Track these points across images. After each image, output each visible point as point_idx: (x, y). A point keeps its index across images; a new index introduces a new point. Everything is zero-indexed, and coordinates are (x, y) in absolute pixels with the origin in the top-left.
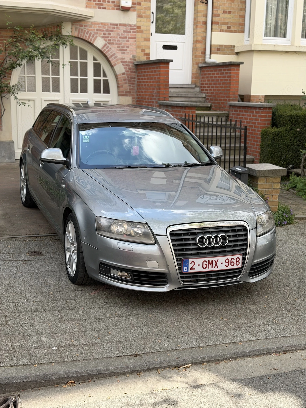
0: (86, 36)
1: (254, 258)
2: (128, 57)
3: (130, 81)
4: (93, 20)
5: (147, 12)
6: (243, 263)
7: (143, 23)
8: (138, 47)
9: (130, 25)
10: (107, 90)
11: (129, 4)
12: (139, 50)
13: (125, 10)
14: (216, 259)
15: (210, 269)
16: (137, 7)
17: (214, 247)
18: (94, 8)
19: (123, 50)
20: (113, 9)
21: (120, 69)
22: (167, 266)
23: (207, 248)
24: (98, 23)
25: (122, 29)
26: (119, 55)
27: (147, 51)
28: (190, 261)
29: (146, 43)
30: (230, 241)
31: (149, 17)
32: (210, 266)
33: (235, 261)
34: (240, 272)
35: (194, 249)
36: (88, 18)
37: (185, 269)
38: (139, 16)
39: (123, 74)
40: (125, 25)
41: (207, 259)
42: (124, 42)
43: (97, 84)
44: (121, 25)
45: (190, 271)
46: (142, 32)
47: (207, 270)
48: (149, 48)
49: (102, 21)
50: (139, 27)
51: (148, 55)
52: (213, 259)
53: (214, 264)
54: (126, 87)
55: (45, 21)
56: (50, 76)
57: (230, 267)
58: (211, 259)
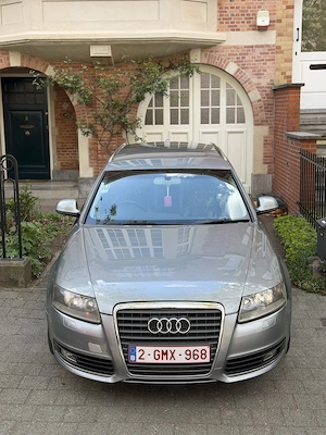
0: (217, 62)
1: (229, 352)
2: (264, 82)
3: (267, 108)
4: (224, 44)
5: (289, 30)
6: (212, 357)
7: (283, 42)
8: (277, 69)
9: (268, 46)
10: (242, 120)
11: (267, 23)
12: (279, 73)
13: (263, 29)
14: (172, 349)
15: (165, 361)
16: (277, 25)
17: (169, 335)
18: (227, 30)
19: (259, 75)
20: (248, 30)
21: (255, 95)
22: (110, 352)
23: (160, 335)
24: (231, 47)
25: (259, 50)
26: (255, 80)
27: (288, 74)
28: (138, 348)
29: (287, 64)
30: (192, 328)
31: (291, 35)
32: (165, 357)
33: (199, 354)
34: (210, 367)
35: (144, 334)
36: (220, 42)
37: (132, 358)
38: (279, 35)
39: (259, 101)
40: (262, 46)
41: (160, 349)
42: (260, 65)
43: (230, 113)
44: (257, 46)
45: (138, 361)
46: (282, 52)
47: (160, 361)
48: (291, 69)
49: (235, 44)
50: (279, 47)
51: (290, 77)
52: (168, 349)
53: (169, 355)
54: (262, 115)
55: (169, 50)
56: (180, 108)
57: (192, 361)
58: (165, 349)
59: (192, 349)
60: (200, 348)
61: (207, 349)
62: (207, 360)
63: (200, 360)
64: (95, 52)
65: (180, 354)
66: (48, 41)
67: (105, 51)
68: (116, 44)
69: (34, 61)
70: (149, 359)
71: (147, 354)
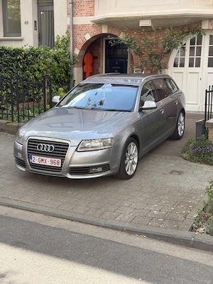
6: (62, 165)
14: (45, 158)
15: (42, 164)
17: (45, 152)
28: (33, 156)
32: (42, 162)
33: (56, 162)
34: (61, 170)
35: (35, 151)
37: (31, 161)
41: (41, 158)
45: (33, 162)
47: (40, 163)
53: (44, 161)
56: (195, 57)
57: (53, 165)
58: (43, 158)
59: (53, 159)
60: (57, 160)
61: (60, 161)
62: (60, 166)
63: (56, 165)
64: (142, 23)
65: (48, 161)
66: (118, 18)
67: (147, 23)
68: (154, 19)
69: (114, 30)
70: (37, 162)
71: (36, 159)
